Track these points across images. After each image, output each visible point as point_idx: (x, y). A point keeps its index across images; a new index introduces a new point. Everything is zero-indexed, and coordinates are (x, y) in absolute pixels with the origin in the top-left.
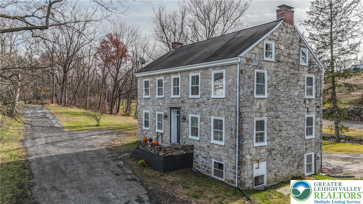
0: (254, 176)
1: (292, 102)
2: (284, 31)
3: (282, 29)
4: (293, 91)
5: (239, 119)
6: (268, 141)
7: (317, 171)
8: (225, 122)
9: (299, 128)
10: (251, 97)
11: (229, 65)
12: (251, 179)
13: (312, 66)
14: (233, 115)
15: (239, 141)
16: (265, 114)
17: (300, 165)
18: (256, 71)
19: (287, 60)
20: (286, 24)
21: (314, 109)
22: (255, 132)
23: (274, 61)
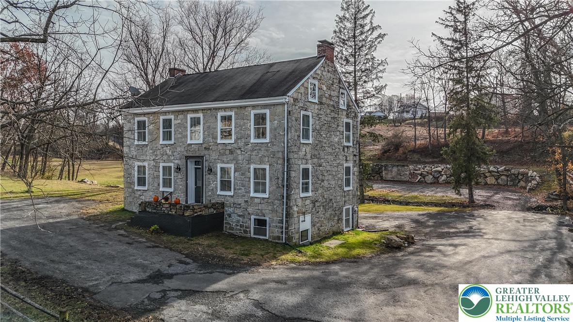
0: (301, 231)
1: (333, 149)
2: (326, 69)
3: (324, 68)
4: (333, 136)
5: (287, 166)
6: (312, 191)
7: (354, 227)
8: (269, 171)
9: (339, 179)
10: (298, 142)
11: (274, 105)
12: (297, 233)
13: (350, 110)
14: (280, 162)
15: (287, 190)
16: (310, 161)
17: (340, 220)
18: (303, 112)
19: (328, 102)
20: (328, 62)
21: (352, 157)
22: (301, 181)
23: (318, 102)
